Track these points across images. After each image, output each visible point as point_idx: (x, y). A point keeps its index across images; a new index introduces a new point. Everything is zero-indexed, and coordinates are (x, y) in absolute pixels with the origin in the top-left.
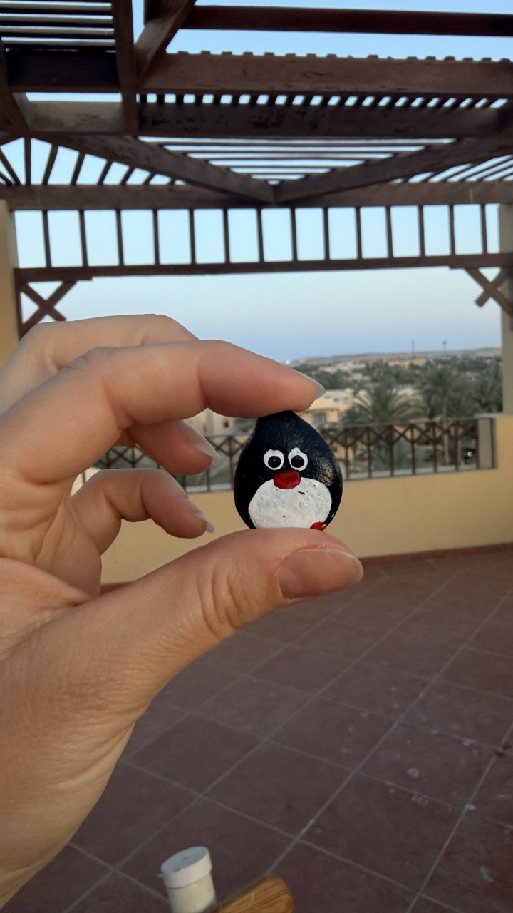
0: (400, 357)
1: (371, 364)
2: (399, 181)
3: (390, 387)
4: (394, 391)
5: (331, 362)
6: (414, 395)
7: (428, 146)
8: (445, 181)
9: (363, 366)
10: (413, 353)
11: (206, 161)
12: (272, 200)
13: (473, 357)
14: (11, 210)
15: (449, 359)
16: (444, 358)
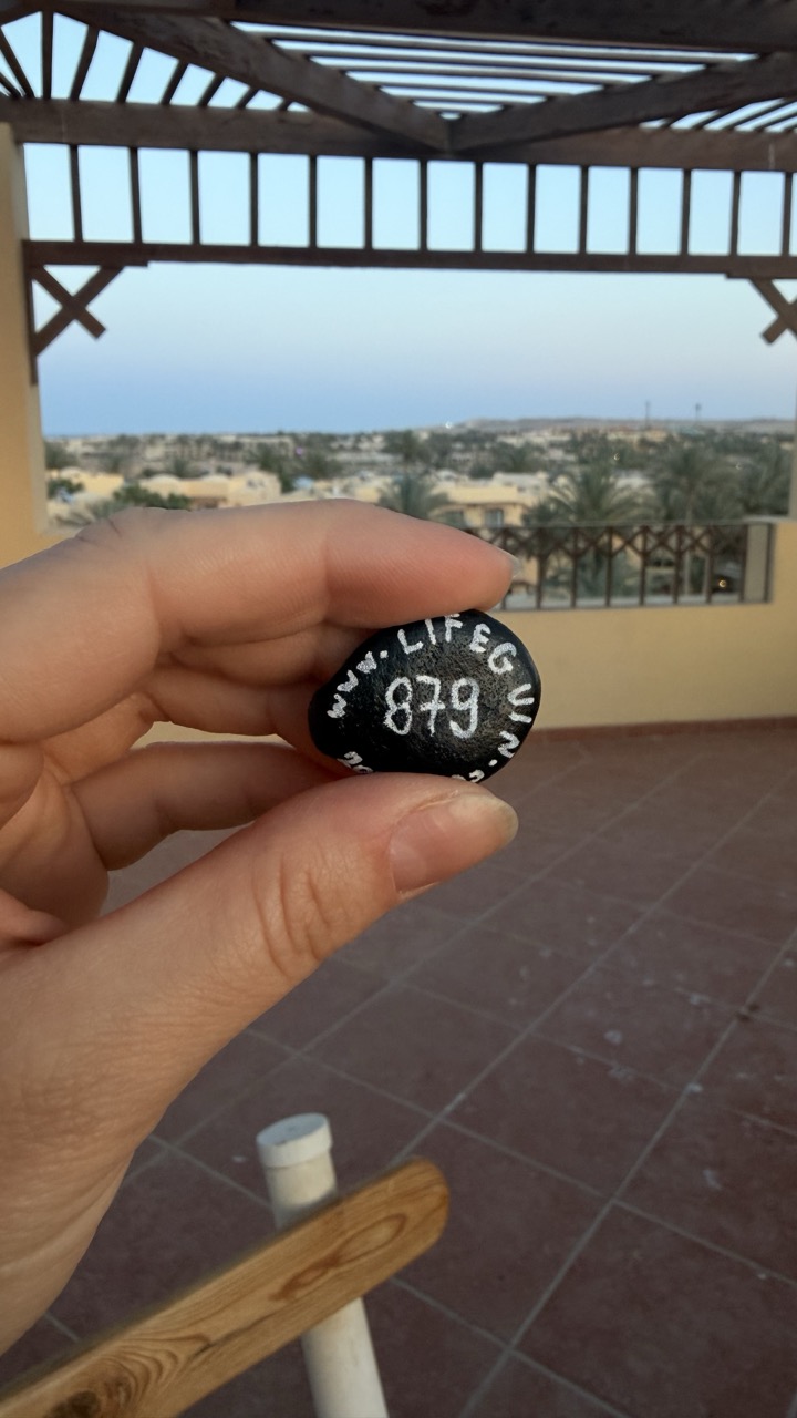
0: (626, 426)
1: (579, 436)
2: (656, 124)
3: (606, 473)
4: (611, 479)
5: (517, 428)
6: (643, 487)
7: (710, 65)
8: (731, 128)
9: (566, 438)
10: (647, 420)
11: (343, 71)
12: (446, 145)
13: (741, 433)
14: (19, 142)
15: (702, 433)
16: (697, 432)
